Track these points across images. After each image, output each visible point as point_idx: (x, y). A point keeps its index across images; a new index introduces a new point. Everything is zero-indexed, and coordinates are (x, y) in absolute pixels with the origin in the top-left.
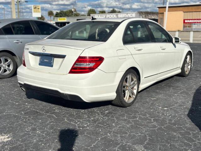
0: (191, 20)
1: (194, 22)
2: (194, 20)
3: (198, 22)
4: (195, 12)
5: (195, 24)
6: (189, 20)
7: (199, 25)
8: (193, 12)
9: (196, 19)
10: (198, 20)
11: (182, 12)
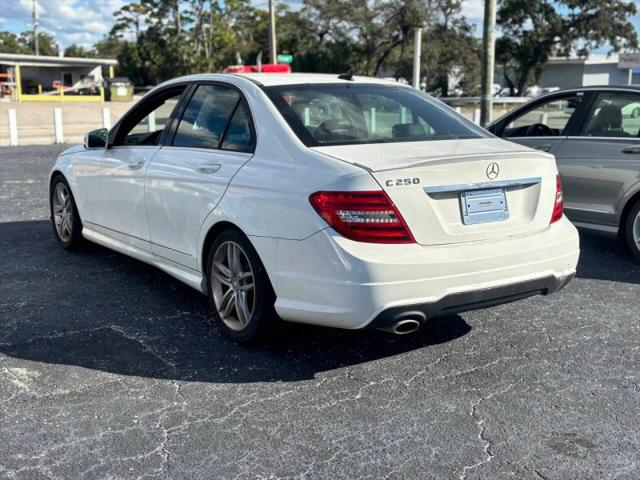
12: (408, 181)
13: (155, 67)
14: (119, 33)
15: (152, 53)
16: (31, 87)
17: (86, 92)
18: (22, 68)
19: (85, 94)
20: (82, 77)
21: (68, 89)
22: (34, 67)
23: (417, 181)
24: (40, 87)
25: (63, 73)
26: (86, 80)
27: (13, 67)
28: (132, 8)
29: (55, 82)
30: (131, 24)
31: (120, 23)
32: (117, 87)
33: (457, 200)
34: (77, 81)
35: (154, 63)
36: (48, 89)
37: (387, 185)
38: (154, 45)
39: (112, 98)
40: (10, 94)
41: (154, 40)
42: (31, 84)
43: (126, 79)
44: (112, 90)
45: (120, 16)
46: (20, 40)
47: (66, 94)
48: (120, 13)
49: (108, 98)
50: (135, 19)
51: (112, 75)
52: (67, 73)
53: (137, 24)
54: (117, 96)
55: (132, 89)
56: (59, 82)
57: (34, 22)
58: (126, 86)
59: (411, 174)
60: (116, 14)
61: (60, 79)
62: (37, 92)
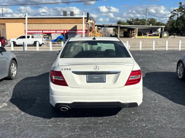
0: (32, 30)
1: (34, 33)
2: (34, 30)
3: (37, 33)
4: (34, 24)
5: (35, 34)
6: (30, 31)
7: (39, 35)
8: (32, 24)
9: (36, 30)
10: (37, 30)
11: (23, 23)
12: (67, 69)
13: (181, 27)
14: (172, 18)
15: (180, 24)
16: (140, 34)
17: (155, 35)
18: (138, 29)
19: (155, 36)
20: (155, 31)
21: (150, 34)
22: (142, 29)
23: (70, 69)
24: (143, 34)
25: (150, 30)
26: (156, 32)
27: (136, 29)
28: (176, 10)
29: (147, 33)
30: (176, 15)
31: (172, 15)
32: (164, 34)
33: (86, 75)
34: (153, 32)
35: (181, 26)
36: (145, 34)
37: (62, 70)
38: (181, 21)
39: (162, 37)
40: (134, 36)
41: (182, 19)
42: (141, 33)
43: (167, 31)
44: (162, 35)
45: (173, 13)
46: (147, 21)
47: (149, 36)
48: (173, 12)
49: (161, 37)
50: (177, 13)
51: (163, 30)
52: (151, 30)
53: (178, 15)
54: (164, 36)
55: (168, 34)
56: (148, 33)
57: (146, 16)
58: (167, 34)
59: (68, 67)
60: (171, 12)
61: (149, 32)
62: (142, 36)
